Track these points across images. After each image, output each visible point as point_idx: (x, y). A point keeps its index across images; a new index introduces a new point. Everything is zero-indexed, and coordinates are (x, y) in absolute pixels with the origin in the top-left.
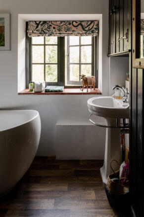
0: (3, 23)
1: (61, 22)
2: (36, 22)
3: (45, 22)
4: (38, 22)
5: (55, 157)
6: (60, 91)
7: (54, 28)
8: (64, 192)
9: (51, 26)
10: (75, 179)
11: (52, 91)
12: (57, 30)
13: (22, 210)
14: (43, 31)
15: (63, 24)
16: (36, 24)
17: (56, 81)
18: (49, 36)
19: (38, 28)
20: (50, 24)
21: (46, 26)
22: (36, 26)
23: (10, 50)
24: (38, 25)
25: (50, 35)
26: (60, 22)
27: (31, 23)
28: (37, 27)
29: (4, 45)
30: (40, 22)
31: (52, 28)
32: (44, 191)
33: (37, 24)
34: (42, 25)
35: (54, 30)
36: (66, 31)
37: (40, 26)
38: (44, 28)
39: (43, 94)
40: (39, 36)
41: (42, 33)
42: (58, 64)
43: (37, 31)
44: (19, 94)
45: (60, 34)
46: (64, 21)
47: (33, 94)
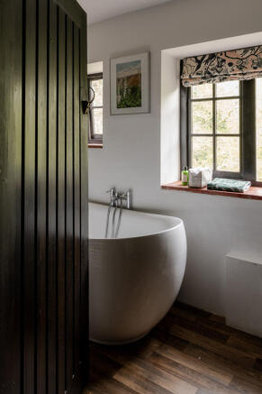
0: (140, 69)
1: (246, 50)
2: (196, 57)
3: (213, 56)
4: (199, 59)
5: (224, 319)
6: (236, 190)
7: (230, 64)
8: (220, 386)
9: (224, 61)
10: (252, 374)
11: (220, 189)
12: (235, 68)
13: (141, 377)
14: (209, 73)
15: (248, 54)
16: (197, 61)
17: (237, 170)
18: (221, 81)
19: (200, 70)
20: (223, 57)
21: (215, 63)
22: (196, 65)
23: (149, 112)
24: (199, 62)
25: (223, 79)
26: (242, 51)
27: (189, 61)
28: (199, 67)
29: (140, 105)
30: (204, 56)
31: (226, 66)
32: (184, 367)
33: (199, 60)
34: (207, 61)
35: (229, 68)
36: (255, 68)
37: (203, 65)
38: (211, 67)
39: (204, 192)
40: (201, 83)
41: (208, 77)
42: (240, 135)
43: (197, 74)
44: (164, 187)
45: (244, 74)
46: (252, 48)
47: (186, 190)
